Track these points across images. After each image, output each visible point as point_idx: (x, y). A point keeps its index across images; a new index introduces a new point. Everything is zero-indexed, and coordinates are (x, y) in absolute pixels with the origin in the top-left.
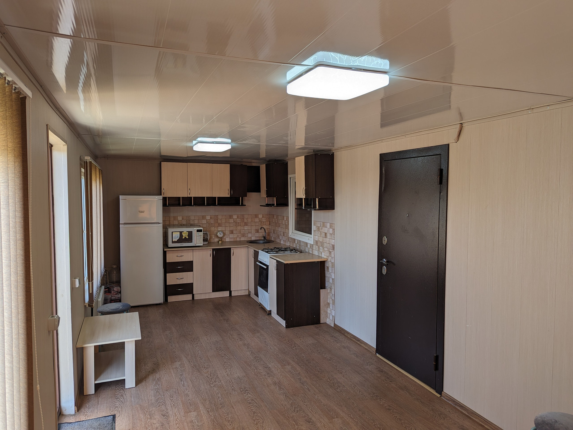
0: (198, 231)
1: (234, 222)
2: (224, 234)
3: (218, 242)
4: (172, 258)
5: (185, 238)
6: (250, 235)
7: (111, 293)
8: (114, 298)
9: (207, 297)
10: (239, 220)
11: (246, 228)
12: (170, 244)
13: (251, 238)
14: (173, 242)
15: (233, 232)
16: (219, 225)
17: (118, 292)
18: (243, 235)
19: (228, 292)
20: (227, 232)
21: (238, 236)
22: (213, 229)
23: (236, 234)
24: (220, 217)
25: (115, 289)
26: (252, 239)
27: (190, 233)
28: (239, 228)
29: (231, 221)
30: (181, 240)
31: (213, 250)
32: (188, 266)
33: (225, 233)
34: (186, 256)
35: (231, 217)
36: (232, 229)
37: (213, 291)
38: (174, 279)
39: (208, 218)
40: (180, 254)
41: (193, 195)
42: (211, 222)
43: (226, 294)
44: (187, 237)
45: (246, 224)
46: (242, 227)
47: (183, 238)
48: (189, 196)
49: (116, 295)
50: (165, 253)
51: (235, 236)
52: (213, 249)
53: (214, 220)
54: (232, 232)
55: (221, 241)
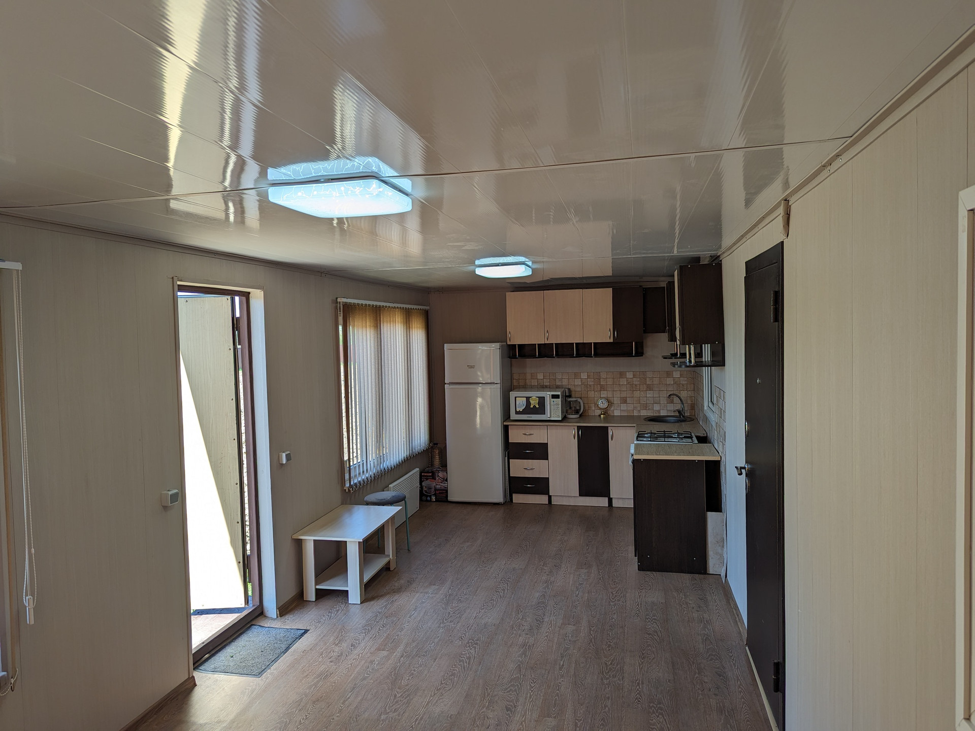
0: (554, 397)
1: (628, 383)
2: (610, 403)
3: (600, 416)
4: (517, 436)
5: (534, 406)
6: (657, 407)
7: (435, 479)
8: (440, 486)
9: (572, 502)
10: (636, 381)
11: (650, 394)
12: (513, 416)
13: (659, 411)
14: (517, 413)
15: (626, 400)
16: (603, 388)
17: (444, 479)
18: (645, 407)
19: (606, 499)
20: (616, 401)
21: (636, 408)
22: (591, 394)
23: (632, 405)
24: (603, 375)
25: (441, 474)
26: (661, 415)
27: (542, 400)
28: (637, 394)
29: (623, 381)
30: (528, 410)
31: (579, 428)
32: (540, 451)
33: (613, 402)
34: (536, 436)
35: (622, 375)
36: (624, 395)
37: (580, 495)
38: (522, 468)
39: (584, 376)
40: (528, 432)
41: (554, 340)
42: (589, 383)
43: (603, 502)
44: (537, 406)
45: (649, 388)
46: (642, 393)
47: (532, 406)
48: (547, 342)
49: (442, 483)
50: (506, 429)
51: (631, 407)
52: (578, 426)
53: (593, 380)
54: (624, 401)
55: (604, 414)
